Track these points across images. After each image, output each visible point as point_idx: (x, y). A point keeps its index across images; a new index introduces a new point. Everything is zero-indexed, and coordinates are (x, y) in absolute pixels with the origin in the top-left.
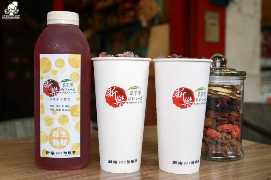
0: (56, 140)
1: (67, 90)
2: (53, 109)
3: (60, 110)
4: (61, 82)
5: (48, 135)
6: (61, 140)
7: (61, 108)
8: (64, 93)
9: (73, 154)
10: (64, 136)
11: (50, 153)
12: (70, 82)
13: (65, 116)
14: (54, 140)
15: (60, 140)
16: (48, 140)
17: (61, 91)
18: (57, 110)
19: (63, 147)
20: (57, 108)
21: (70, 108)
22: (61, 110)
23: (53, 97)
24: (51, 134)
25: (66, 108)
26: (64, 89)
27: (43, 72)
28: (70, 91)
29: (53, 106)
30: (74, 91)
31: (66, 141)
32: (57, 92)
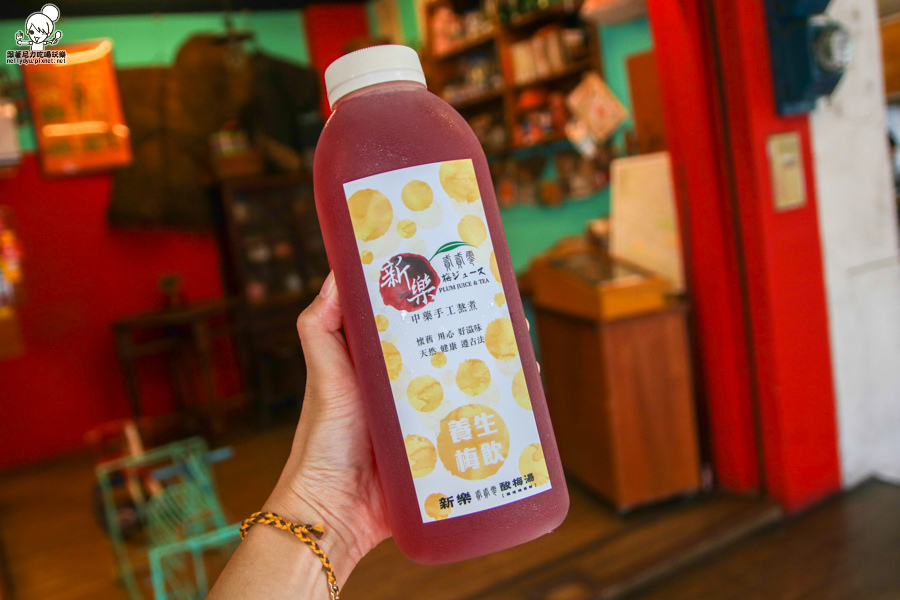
0: (467, 450)
1: (461, 276)
2: (431, 350)
3: (453, 346)
4: (437, 253)
5: (435, 444)
6: (483, 446)
7: (458, 339)
8: (453, 288)
9: (529, 484)
10: (488, 432)
11: (455, 503)
12: (463, 250)
13: (474, 362)
14: (458, 452)
15: (478, 448)
16: (438, 458)
17: (442, 284)
18: (444, 348)
19: (493, 469)
20: (443, 342)
21: (482, 333)
22: (459, 345)
23: (420, 312)
24: (444, 437)
25: (472, 335)
26: (451, 275)
27: (368, 239)
28: (471, 278)
29: (429, 339)
30: (482, 277)
31: (499, 445)
32: (429, 290)
